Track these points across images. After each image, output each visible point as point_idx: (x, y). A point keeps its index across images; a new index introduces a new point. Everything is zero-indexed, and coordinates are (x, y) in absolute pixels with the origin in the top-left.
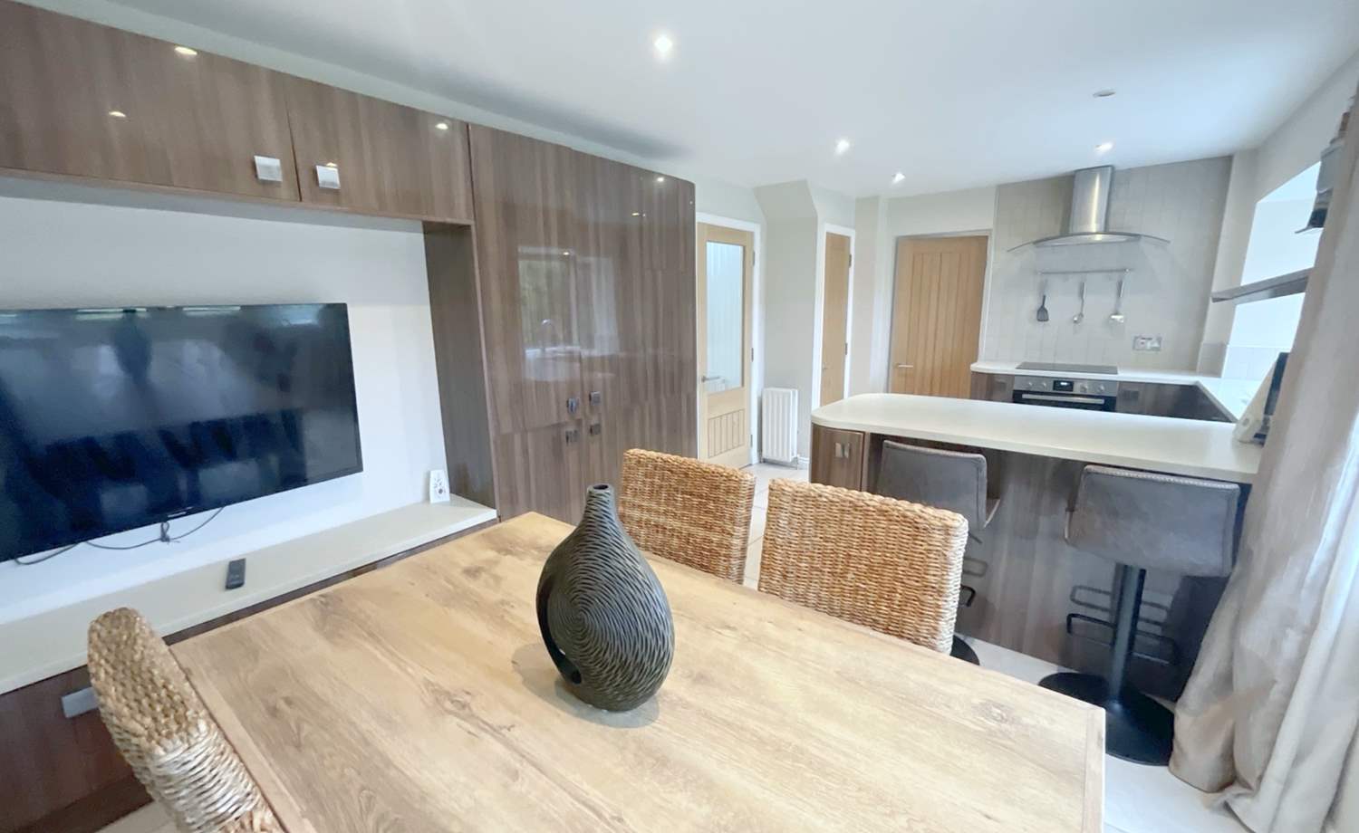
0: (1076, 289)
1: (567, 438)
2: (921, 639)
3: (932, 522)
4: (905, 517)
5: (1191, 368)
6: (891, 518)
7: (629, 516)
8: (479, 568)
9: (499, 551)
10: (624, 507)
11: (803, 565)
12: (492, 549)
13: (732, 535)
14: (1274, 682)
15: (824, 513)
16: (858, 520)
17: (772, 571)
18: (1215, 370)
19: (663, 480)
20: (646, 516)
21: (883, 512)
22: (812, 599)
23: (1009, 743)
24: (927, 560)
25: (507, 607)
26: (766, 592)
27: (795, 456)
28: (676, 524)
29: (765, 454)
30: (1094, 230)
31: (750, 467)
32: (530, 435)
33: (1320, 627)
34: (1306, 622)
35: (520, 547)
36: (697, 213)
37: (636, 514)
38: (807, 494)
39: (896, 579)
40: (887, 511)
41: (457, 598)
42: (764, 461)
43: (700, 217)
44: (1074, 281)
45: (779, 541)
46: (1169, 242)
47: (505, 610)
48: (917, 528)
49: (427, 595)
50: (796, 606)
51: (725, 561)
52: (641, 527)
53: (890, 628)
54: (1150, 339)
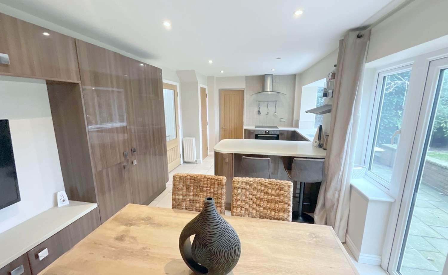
0: (266, 106)
1: (124, 167)
2: (285, 219)
3: (285, 185)
4: (277, 184)
5: (292, 126)
6: (273, 185)
7: (178, 199)
8: (122, 235)
9: (126, 225)
10: (175, 196)
11: (247, 204)
12: (122, 225)
13: (221, 199)
14: (335, 204)
15: (252, 187)
16: (263, 187)
17: (237, 208)
18: (297, 126)
19: (191, 183)
20: (185, 197)
21: (270, 184)
22: (251, 214)
23: (321, 244)
24: (284, 196)
25: (147, 250)
26: (236, 216)
27: (196, 159)
28: (198, 198)
29: (185, 160)
30: (269, 91)
31: (181, 165)
32: (109, 169)
33: (342, 190)
34: (339, 189)
35: (135, 221)
36: (163, 80)
37: (181, 197)
38: (246, 181)
39: (276, 203)
40: (271, 184)
41: (120, 253)
42: (185, 162)
43: (164, 81)
44: (266, 103)
45: (239, 198)
46: (286, 95)
47: (147, 252)
48: (280, 187)
49: (104, 257)
50: (246, 218)
51: (219, 208)
52: (183, 202)
53: (276, 218)
54: (283, 119)
